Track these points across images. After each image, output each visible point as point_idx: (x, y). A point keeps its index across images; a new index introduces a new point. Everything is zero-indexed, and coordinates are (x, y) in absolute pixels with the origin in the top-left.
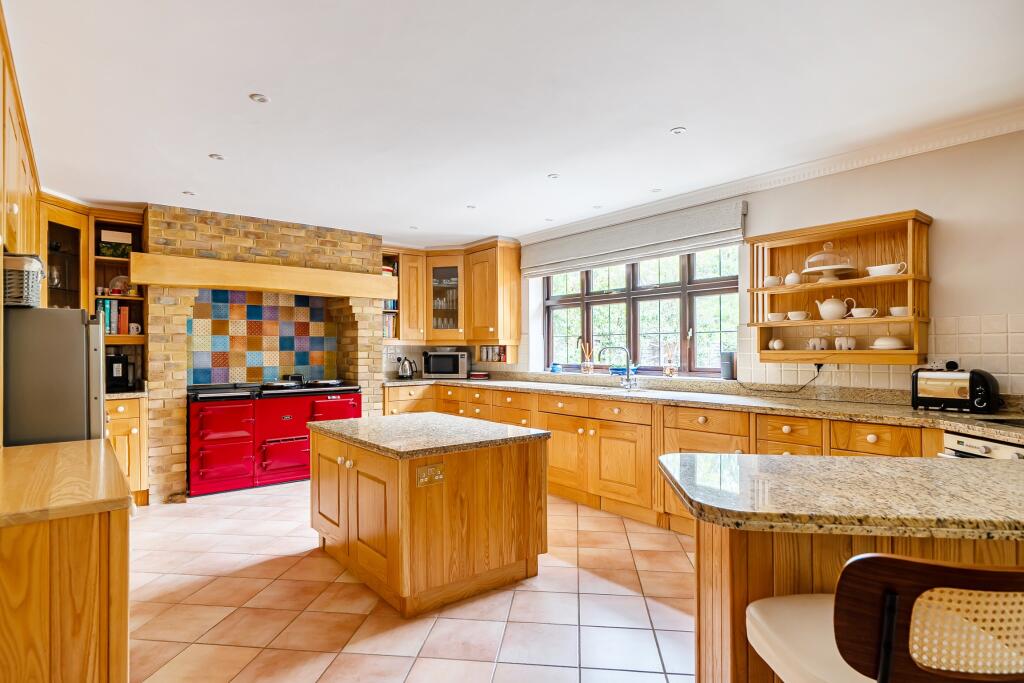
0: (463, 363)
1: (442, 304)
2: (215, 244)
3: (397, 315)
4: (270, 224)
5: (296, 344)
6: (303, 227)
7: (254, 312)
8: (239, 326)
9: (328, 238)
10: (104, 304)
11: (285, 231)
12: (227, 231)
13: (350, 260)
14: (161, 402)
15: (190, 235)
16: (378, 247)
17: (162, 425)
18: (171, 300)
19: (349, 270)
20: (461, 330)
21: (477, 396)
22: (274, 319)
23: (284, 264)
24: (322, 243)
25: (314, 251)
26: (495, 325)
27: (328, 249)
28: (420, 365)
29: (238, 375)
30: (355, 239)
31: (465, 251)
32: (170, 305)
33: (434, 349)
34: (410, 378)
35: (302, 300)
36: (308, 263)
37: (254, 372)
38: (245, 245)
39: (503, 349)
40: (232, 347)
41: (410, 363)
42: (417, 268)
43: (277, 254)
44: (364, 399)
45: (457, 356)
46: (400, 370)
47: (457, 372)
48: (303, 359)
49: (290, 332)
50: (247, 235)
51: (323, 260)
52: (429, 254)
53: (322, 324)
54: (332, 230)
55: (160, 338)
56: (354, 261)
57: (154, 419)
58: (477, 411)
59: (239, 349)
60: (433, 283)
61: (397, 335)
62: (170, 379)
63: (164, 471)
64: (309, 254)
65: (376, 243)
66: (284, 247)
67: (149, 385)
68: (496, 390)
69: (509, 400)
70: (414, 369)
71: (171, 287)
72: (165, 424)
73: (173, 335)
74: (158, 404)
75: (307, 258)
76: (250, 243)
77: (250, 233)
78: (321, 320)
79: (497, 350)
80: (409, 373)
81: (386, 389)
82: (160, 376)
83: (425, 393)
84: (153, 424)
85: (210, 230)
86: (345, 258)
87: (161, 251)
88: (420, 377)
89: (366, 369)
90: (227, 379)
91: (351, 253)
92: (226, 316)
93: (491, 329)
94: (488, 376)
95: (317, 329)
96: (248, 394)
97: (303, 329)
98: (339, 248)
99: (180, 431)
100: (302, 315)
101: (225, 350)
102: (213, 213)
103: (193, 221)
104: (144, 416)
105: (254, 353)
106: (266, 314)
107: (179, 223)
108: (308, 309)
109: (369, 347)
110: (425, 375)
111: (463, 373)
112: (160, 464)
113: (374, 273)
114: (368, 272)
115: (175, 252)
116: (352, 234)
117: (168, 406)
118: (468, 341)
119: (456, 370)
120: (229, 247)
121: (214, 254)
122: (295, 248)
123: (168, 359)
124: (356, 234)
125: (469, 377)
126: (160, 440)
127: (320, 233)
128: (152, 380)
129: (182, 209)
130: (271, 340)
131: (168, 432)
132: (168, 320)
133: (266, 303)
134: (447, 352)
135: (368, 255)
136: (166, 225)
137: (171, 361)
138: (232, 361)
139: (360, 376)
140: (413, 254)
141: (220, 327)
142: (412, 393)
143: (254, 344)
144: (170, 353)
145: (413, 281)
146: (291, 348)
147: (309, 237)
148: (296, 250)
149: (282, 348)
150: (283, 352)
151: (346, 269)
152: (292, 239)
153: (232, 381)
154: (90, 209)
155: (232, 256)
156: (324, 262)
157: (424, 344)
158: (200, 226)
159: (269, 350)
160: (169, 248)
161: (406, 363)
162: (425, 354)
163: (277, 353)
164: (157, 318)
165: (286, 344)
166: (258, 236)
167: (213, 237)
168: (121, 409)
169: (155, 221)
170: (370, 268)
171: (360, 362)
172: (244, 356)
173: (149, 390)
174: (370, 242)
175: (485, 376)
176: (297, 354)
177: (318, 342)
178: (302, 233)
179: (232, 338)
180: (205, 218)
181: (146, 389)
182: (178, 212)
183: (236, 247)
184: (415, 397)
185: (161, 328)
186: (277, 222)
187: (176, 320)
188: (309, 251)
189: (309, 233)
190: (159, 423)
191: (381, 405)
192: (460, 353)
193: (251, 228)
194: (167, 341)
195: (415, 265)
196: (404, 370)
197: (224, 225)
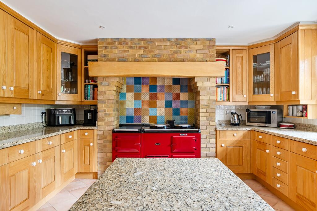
0: (275, 117)
1: (260, 78)
2: (125, 54)
3: (229, 86)
4: (151, 41)
5: (173, 104)
6: (168, 40)
7: (153, 89)
8: (146, 96)
9: (183, 44)
10: (88, 87)
11: (159, 43)
12: (131, 47)
13: (195, 55)
14: (103, 131)
15: (115, 51)
16: (213, 46)
17: (103, 143)
18: (106, 83)
19: (195, 61)
20: (272, 95)
21: (278, 142)
22: (163, 92)
23: (159, 61)
24: (179, 48)
25: (175, 53)
26: (297, 90)
27: (182, 50)
28: (245, 116)
29: (145, 120)
30: (198, 43)
31: (275, 41)
32: (106, 86)
33: (255, 107)
34: (238, 125)
35: (176, 81)
36: (172, 59)
37: (153, 118)
38: (139, 53)
39: (305, 107)
40: (142, 106)
41: (238, 116)
42: (242, 57)
43: (155, 56)
44: (202, 136)
45: (270, 111)
46: (232, 120)
47: (269, 122)
48: (177, 112)
49: (170, 98)
50: (140, 48)
51: (180, 57)
52: (250, 48)
53: (187, 94)
54: (185, 39)
55: (103, 102)
56: (198, 56)
57: (100, 140)
58: (279, 153)
59: (146, 107)
60: (253, 65)
61: (228, 99)
62: (106, 121)
63: (104, 164)
64: (171, 54)
65: (212, 43)
66: (159, 52)
67: (98, 123)
68: (293, 140)
69: (304, 150)
70: (241, 119)
71: (107, 77)
72: (104, 142)
73: (107, 100)
74: (101, 133)
75: (171, 57)
76: (141, 52)
77: (142, 47)
78: (186, 92)
79: (300, 108)
80: (237, 122)
81: (218, 132)
82: (102, 120)
83: (245, 135)
84: (100, 142)
85: (123, 48)
86: (192, 55)
87: (103, 60)
88: (245, 125)
89: (205, 119)
90: (140, 121)
91: (196, 52)
92: (140, 91)
93: (294, 93)
94: (294, 127)
95: (184, 96)
96: (137, 130)
97: (176, 96)
98: (189, 49)
99: (110, 146)
100: (176, 89)
101: (140, 107)
102: (125, 39)
103: (116, 44)
104: (96, 138)
105: (153, 109)
106: (158, 89)
107: (110, 46)
108: (179, 85)
109: (207, 106)
110: (248, 124)
111: (274, 123)
112: (102, 161)
113: (210, 61)
114: (206, 61)
115: (109, 60)
116: (196, 40)
117: (105, 134)
118: (277, 102)
119: (268, 121)
120: (132, 55)
121: (125, 59)
122: (165, 52)
123: (105, 111)
124: (199, 40)
125: (279, 126)
126: (102, 150)
127: (178, 42)
128: (99, 121)
129: (112, 39)
130: (161, 103)
131: (105, 146)
132: (105, 93)
133: (159, 83)
134: (263, 109)
135: (207, 51)
136: (105, 48)
137: (107, 112)
138: (143, 113)
139: (201, 123)
140: (240, 49)
141: (137, 97)
142: (235, 135)
143: (153, 104)
144: (106, 109)
145: (239, 65)
146: (171, 106)
147: (172, 45)
148: (165, 53)
149: (166, 106)
150: (167, 109)
151: (193, 60)
152: (163, 47)
153: (142, 123)
154: (82, 46)
155: (133, 60)
156: (180, 58)
157: (247, 104)
158: (119, 46)
159: (159, 107)
160: (106, 58)
161: (236, 116)
162: (247, 110)
163: (164, 109)
164: (101, 92)
165: (168, 104)
166: (145, 48)
167: (125, 51)
168: (86, 134)
169: (100, 47)
170: (208, 59)
171: (201, 114)
172: (148, 110)
173: (98, 126)
174: (208, 43)
175: (290, 126)
176: (174, 110)
177: (184, 103)
178: (168, 43)
179: (143, 101)
180: (121, 42)
181: (97, 126)
182: (110, 41)
183: (135, 55)
184: (237, 138)
185: (103, 97)
186: (155, 39)
187: (108, 93)
188: (172, 53)
189: (172, 43)
190: (102, 142)
191: (214, 141)
192: (272, 110)
193: (142, 44)
194: (105, 103)
195: (241, 55)
196: (234, 120)
197: (129, 44)
